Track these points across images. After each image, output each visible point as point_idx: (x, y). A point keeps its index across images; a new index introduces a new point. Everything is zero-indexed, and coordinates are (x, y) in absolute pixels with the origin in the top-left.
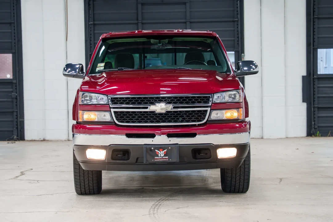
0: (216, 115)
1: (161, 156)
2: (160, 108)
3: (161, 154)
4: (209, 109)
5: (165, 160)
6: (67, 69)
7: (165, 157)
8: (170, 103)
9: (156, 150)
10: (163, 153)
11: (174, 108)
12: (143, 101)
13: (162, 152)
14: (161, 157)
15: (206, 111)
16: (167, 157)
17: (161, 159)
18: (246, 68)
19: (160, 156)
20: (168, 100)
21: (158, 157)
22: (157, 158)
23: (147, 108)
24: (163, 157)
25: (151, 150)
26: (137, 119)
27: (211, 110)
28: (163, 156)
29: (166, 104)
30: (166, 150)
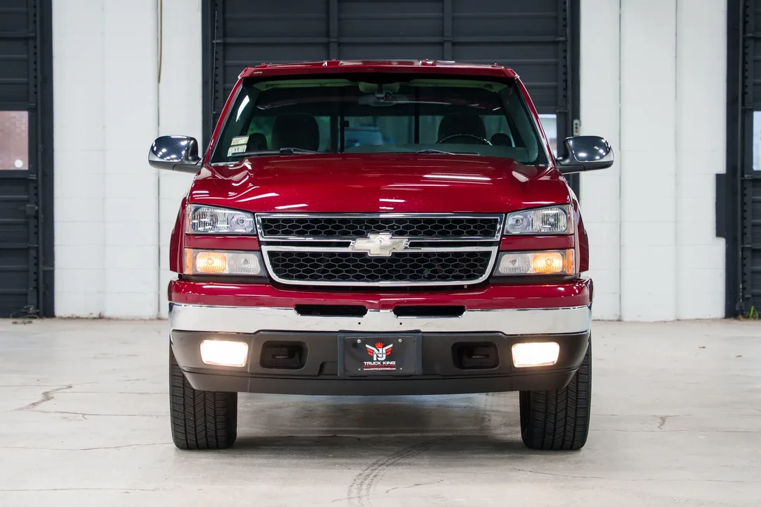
0: (511, 264)
1: (379, 359)
2: (378, 245)
3: (379, 355)
4: (494, 250)
5: (389, 369)
6: (159, 150)
7: (388, 363)
8: (401, 233)
9: (367, 346)
10: (384, 352)
11: (412, 245)
12: (338, 227)
13: (380, 349)
14: (379, 363)
15: (489, 254)
16: (393, 363)
17: (378, 366)
18: (583, 155)
19: (377, 360)
20: (399, 227)
21: (372, 361)
22: (370, 363)
23: (347, 245)
24: (384, 363)
25: (355, 344)
26: (323, 271)
27: (499, 252)
28: (384, 361)
30: (391, 345)
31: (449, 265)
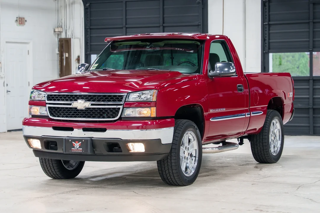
1: (77, 147)
2: (81, 104)
3: (77, 146)
4: (121, 107)
5: (80, 151)
7: (80, 149)
8: (89, 100)
9: (73, 142)
10: (78, 145)
11: (92, 105)
13: (77, 144)
14: (77, 149)
15: (119, 109)
16: (81, 149)
17: (76, 150)
19: (76, 148)
21: (74, 148)
22: (74, 149)
23: (70, 104)
24: (78, 149)
25: (69, 142)
27: (123, 108)
28: (78, 148)
29: (86, 101)
30: (81, 142)
31: (101, 113)
